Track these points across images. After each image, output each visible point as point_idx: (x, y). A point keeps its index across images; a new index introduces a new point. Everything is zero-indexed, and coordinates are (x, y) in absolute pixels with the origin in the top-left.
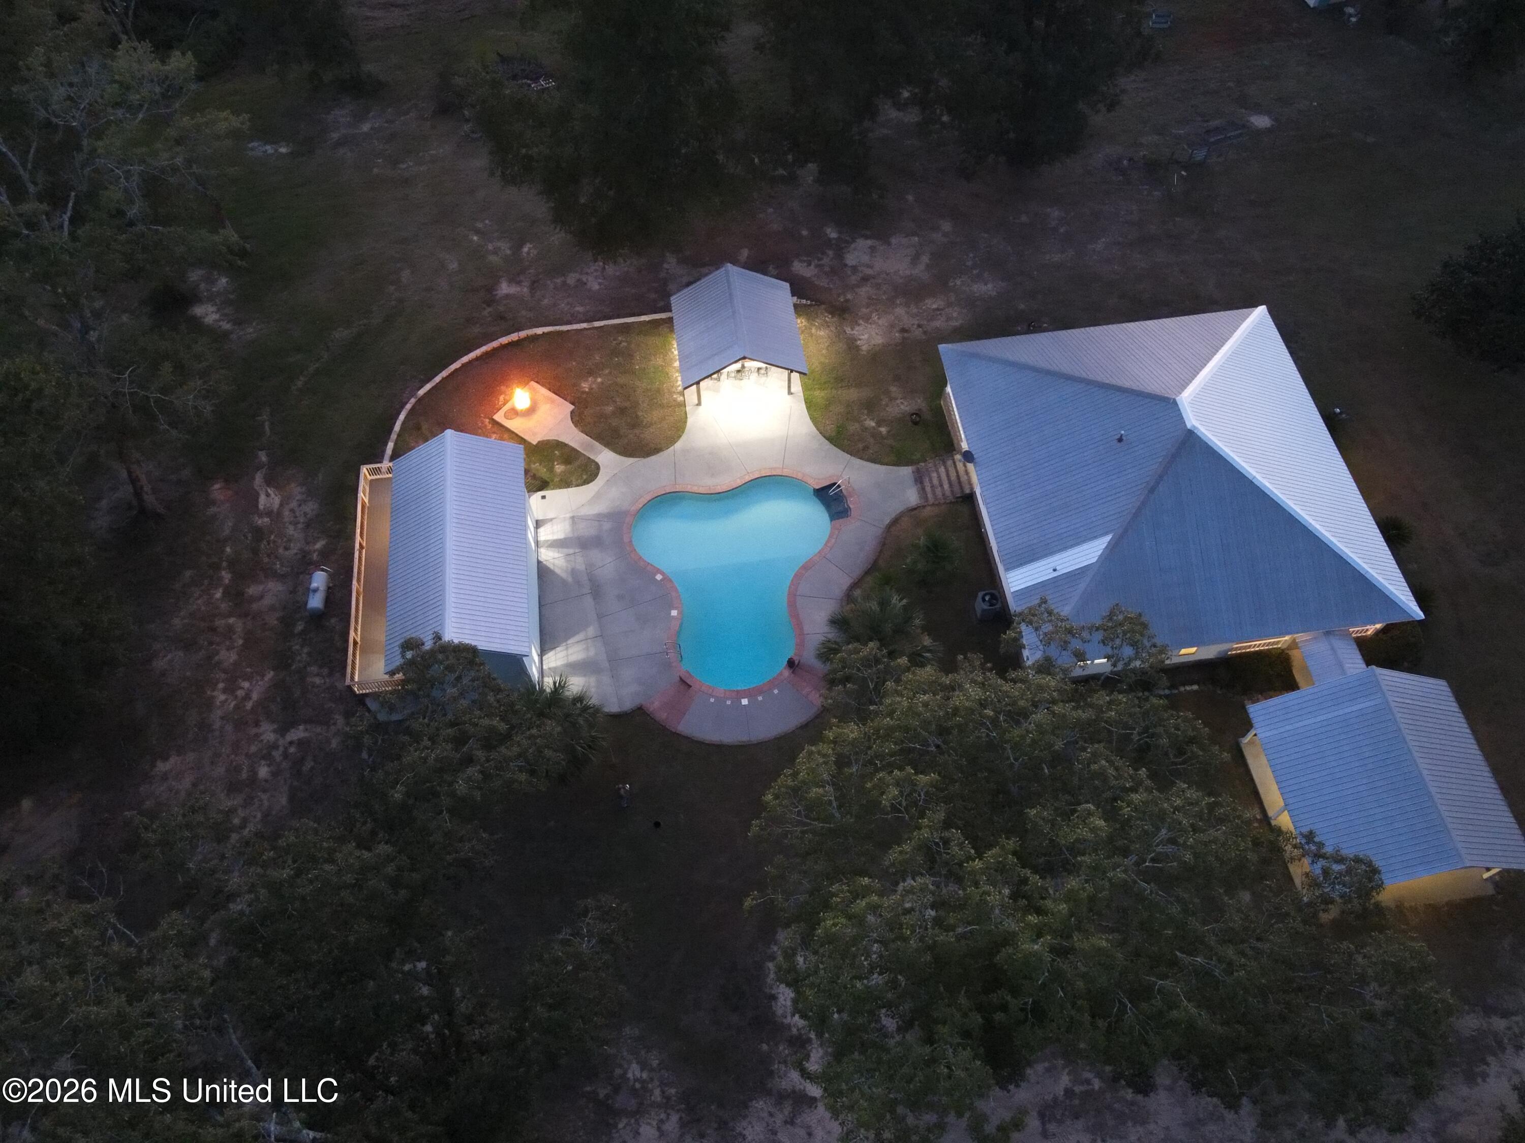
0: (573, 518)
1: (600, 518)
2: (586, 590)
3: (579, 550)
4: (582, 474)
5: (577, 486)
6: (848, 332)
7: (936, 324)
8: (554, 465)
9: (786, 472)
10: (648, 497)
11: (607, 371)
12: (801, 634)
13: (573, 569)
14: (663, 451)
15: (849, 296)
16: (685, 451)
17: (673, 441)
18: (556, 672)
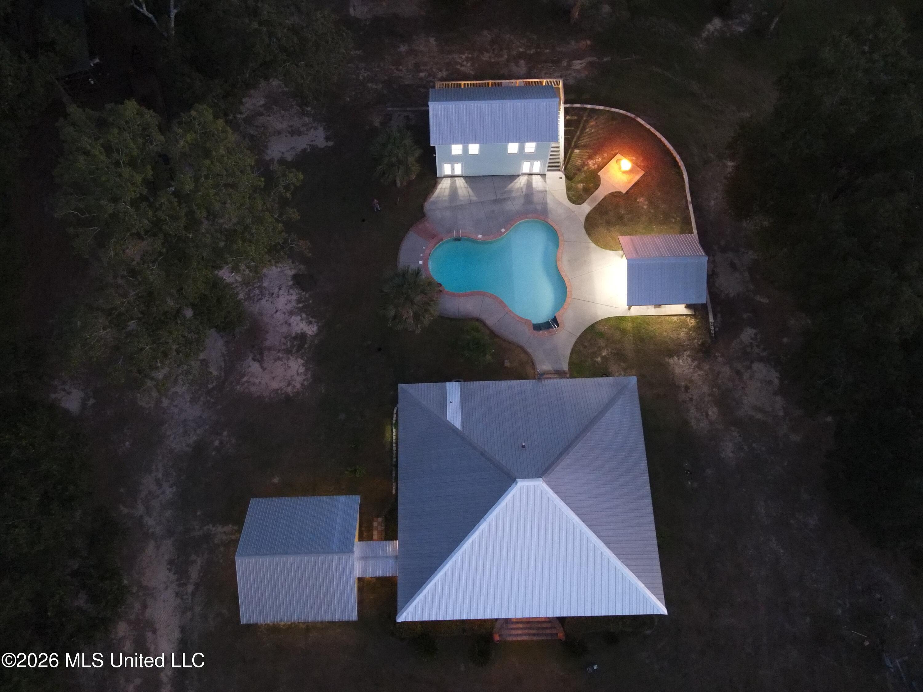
0: (546, 191)
1: (545, 204)
2: (499, 197)
3: (524, 193)
4: (575, 196)
5: (567, 194)
6: (685, 352)
7: (693, 410)
8: (582, 183)
9: (568, 300)
10: (556, 227)
11: (652, 211)
12: (459, 296)
13: (513, 191)
14: (589, 237)
15: (720, 359)
16: (588, 248)
17: (596, 242)
18: (453, 183)
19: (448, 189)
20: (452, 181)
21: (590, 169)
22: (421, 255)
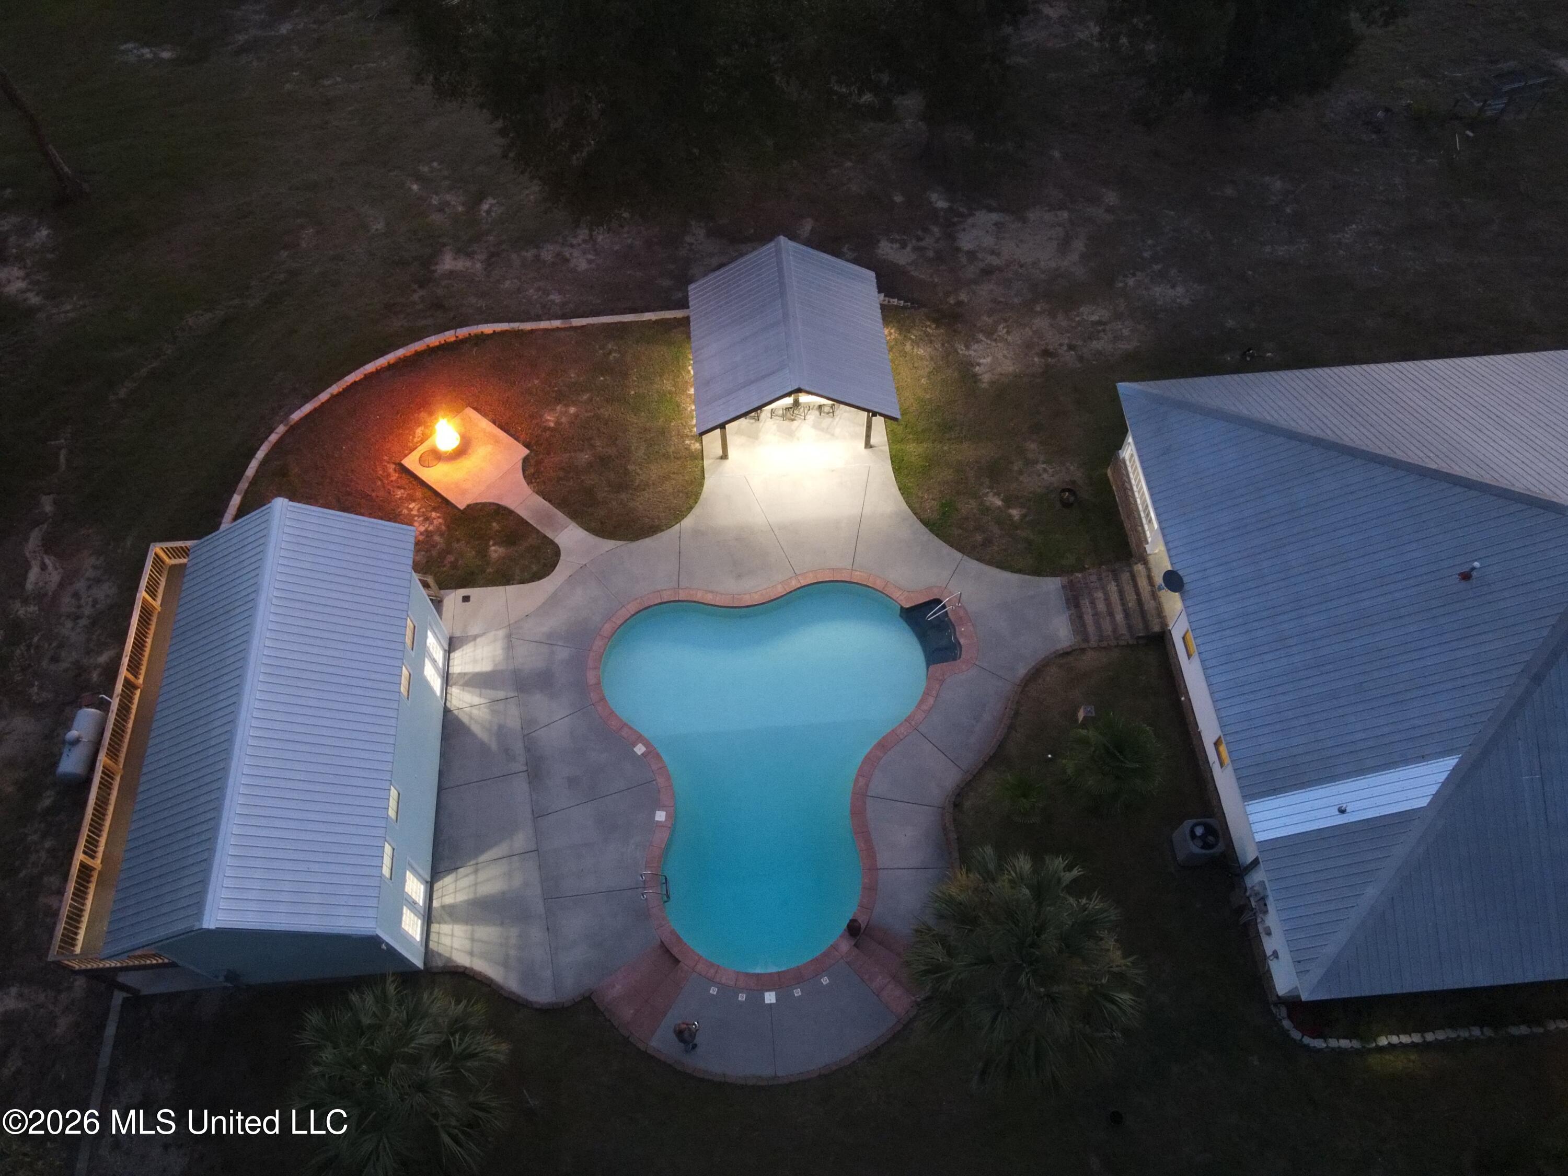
0: (510, 636)
1: (553, 639)
2: (518, 765)
3: (513, 694)
4: (531, 564)
5: (522, 582)
6: (961, 352)
7: (1096, 345)
8: (488, 546)
9: (857, 576)
10: (632, 608)
11: (586, 397)
12: (871, 868)
13: (500, 727)
14: (663, 530)
15: (963, 297)
16: (697, 533)
17: (679, 514)
18: (453, 914)
19: (476, 928)
20: (446, 918)
21: (443, 527)
22: (742, 997)
